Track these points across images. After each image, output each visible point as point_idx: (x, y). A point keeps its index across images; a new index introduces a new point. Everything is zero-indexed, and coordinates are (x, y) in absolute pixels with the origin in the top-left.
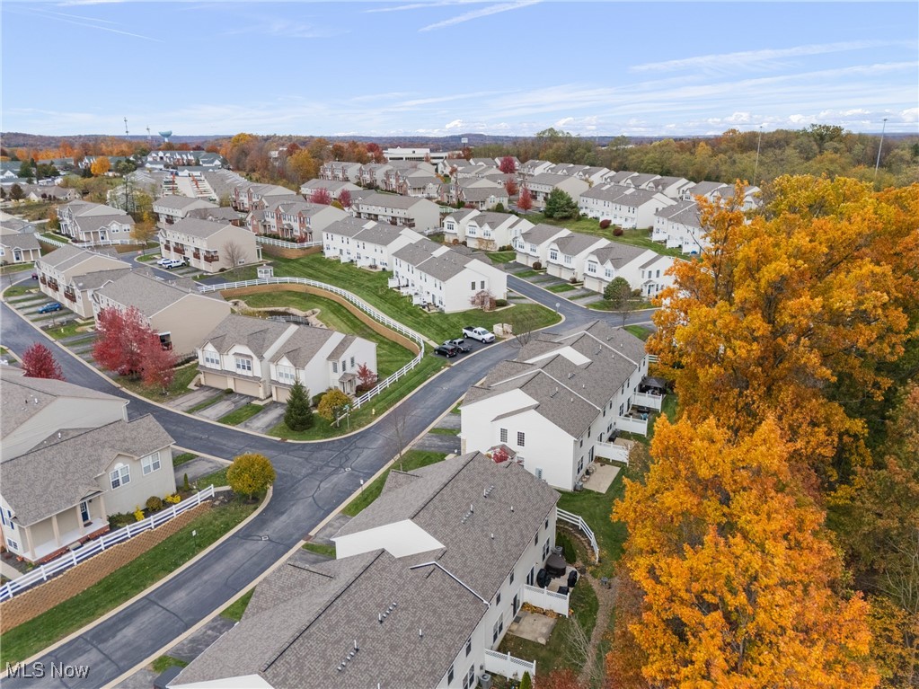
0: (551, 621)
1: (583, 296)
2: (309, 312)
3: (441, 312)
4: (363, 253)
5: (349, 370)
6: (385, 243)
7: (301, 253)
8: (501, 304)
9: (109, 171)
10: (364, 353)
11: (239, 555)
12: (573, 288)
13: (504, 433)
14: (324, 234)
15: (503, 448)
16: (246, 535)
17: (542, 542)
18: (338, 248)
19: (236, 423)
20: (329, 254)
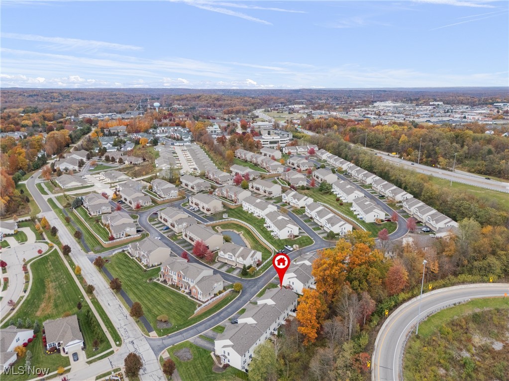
0: (293, 318)
1: (323, 233)
2: (240, 232)
3: (279, 239)
4: (256, 211)
5: (255, 260)
6: (263, 209)
7: (235, 207)
8: (296, 236)
9: (148, 143)
10: (259, 255)
11: (238, 303)
12: (320, 229)
13: (290, 282)
14: (243, 202)
15: (289, 285)
16: (238, 299)
17: (294, 304)
18: (246, 207)
19: (230, 273)
20: (245, 209)
